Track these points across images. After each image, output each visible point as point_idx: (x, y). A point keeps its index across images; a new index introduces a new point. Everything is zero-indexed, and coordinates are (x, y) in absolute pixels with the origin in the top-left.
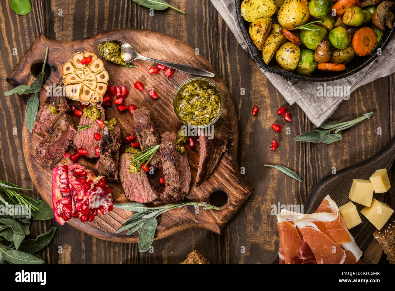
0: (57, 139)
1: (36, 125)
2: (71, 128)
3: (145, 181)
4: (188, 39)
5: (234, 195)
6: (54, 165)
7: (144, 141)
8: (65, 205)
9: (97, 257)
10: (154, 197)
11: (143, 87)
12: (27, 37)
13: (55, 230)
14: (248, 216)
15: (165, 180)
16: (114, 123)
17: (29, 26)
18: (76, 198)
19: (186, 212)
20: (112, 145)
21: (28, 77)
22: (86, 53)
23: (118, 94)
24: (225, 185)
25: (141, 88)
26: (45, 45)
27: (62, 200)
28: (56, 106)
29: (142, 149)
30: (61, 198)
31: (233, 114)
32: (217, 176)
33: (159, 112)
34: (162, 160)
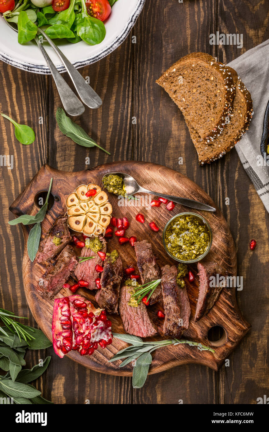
0: (60, 270)
1: (39, 256)
2: (73, 259)
3: (145, 315)
4: (187, 172)
5: (232, 331)
6: (54, 295)
7: (145, 274)
8: (65, 338)
9: (90, 388)
10: (153, 331)
11: (144, 219)
12: (30, 166)
13: (49, 360)
14: (243, 352)
15: (165, 315)
16: (116, 255)
17: (32, 155)
18: (77, 331)
19: (183, 347)
20: (114, 278)
21: (32, 206)
22: (90, 185)
23: (120, 226)
24: (224, 321)
25: (142, 221)
26: (49, 176)
27: (62, 333)
28: (60, 238)
29: (143, 282)
30: (61, 330)
31: (232, 249)
32: (216, 311)
33: (159, 244)
34: (163, 294)
